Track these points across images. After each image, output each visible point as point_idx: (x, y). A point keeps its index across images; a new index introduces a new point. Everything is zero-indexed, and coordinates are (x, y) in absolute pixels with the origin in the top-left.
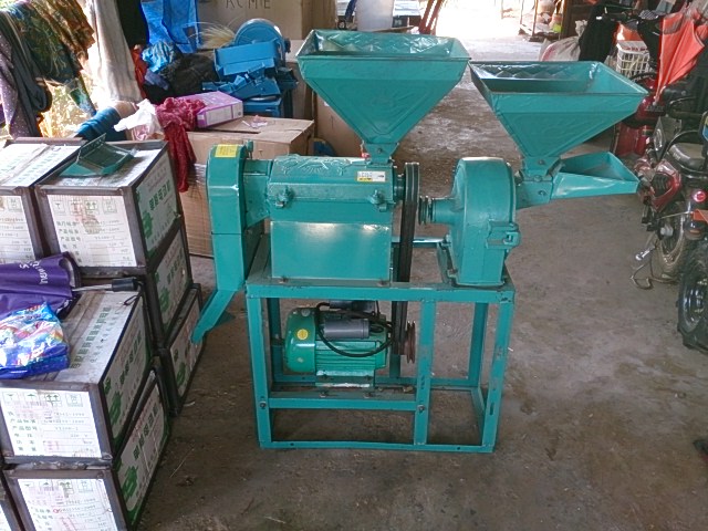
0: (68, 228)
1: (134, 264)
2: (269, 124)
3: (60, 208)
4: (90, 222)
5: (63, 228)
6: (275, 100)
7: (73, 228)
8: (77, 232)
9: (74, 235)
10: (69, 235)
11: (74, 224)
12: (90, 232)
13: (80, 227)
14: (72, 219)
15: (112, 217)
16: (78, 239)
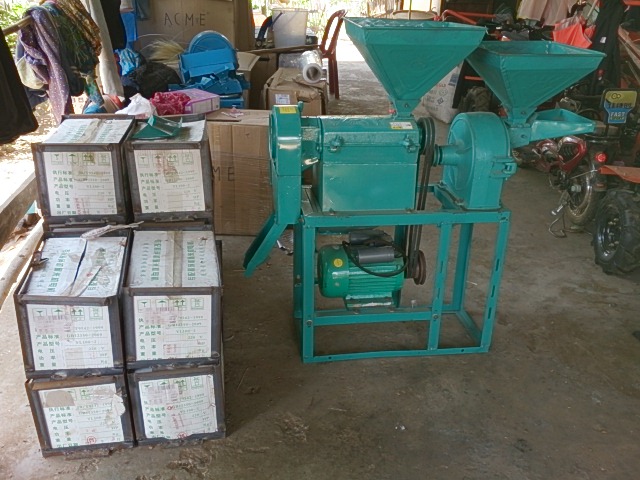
0: (150, 178)
1: (203, 209)
2: (245, 113)
3: (144, 162)
4: (171, 173)
5: (145, 178)
6: (238, 97)
7: (154, 178)
8: (157, 181)
9: (155, 185)
10: (151, 185)
11: (156, 174)
12: (169, 181)
13: (162, 177)
14: (154, 170)
15: (189, 168)
16: (158, 187)
